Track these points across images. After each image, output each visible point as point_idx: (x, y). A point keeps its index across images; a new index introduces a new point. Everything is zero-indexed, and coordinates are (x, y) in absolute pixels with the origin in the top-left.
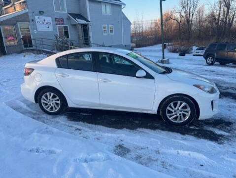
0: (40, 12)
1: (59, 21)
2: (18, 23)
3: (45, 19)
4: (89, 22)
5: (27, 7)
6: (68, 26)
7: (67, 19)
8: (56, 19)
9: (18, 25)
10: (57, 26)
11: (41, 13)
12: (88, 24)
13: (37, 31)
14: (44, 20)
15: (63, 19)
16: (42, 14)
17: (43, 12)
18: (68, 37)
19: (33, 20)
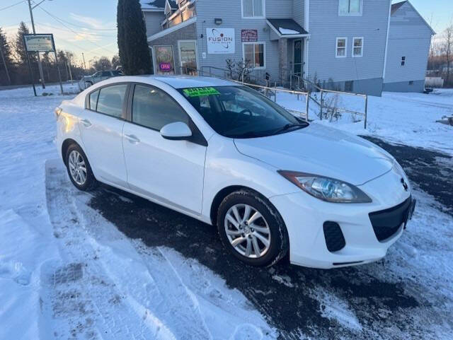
0: (216, 20)
1: (248, 34)
2: (179, 41)
3: (223, 33)
4: (306, 33)
5: (195, 13)
6: (264, 43)
7: (264, 29)
8: (243, 31)
9: (179, 45)
10: (244, 43)
11: (218, 22)
12: (303, 38)
13: (207, 54)
14: (222, 35)
15: (256, 31)
16: (218, 24)
17: (220, 20)
18: (262, 65)
19: (202, 36)
